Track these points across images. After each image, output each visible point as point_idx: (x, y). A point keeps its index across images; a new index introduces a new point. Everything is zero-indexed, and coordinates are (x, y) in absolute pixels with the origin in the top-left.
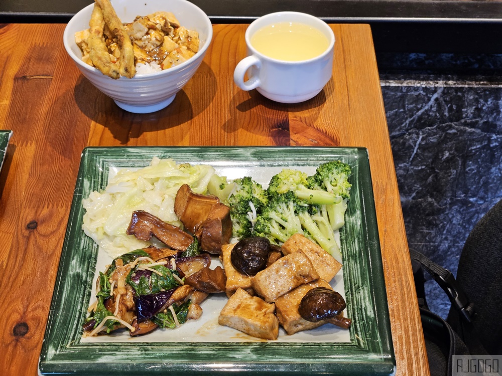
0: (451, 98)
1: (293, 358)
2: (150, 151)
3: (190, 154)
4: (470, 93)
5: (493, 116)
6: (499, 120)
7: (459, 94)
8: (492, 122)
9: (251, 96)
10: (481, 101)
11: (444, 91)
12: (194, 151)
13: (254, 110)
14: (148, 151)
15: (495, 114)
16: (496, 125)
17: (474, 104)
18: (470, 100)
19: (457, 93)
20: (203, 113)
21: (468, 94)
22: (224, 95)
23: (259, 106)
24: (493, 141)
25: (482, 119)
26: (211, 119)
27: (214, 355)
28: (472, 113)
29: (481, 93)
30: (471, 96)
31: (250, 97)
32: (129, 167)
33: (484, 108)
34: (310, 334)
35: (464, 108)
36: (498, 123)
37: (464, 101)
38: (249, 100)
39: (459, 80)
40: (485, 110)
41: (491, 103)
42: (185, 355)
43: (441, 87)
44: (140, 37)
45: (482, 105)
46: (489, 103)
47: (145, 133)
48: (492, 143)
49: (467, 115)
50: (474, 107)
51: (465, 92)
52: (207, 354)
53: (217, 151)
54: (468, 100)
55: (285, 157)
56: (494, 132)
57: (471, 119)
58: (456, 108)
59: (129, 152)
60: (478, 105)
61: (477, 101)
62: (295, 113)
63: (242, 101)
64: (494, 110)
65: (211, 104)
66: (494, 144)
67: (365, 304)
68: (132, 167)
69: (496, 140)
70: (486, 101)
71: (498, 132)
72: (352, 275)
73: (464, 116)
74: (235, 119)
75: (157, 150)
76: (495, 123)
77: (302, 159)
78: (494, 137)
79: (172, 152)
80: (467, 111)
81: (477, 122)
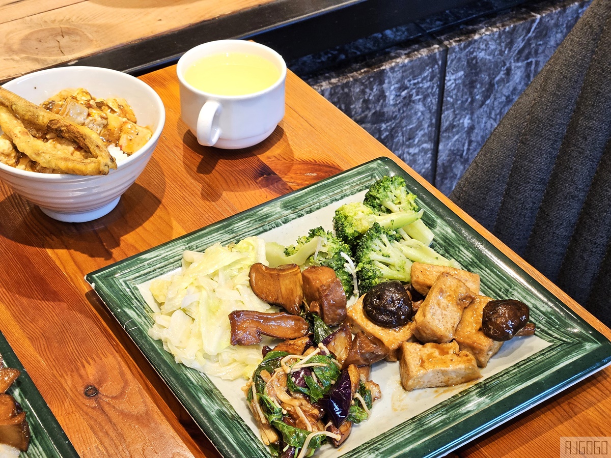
0: (338, 97)
1: (523, 383)
2: (169, 249)
3: (216, 234)
4: (356, 86)
5: (380, 104)
6: (385, 106)
7: (346, 90)
8: (380, 110)
9: (202, 155)
10: (367, 90)
11: (331, 92)
12: (217, 230)
13: (218, 167)
14: (167, 250)
15: (381, 101)
16: (384, 112)
17: (361, 97)
18: (357, 93)
19: (343, 90)
20: (167, 191)
21: (354, 88)
22: (171, 165)
23: (219, 161)
24: (383, 132)
25: (370, 111)
26: (182, 195)
27: (448, 418)
28: (360, 108)
29: (365, 82)
30: (357, 88)
31: (202, 157)
32: (158, 276)
33: (371, 98)
34: (501, 357)
35: (352, 104)
36: (385, 110)
37: (352, 96)
38: (203, 159)
39: (340, 76)
40: (372, 99)
41: (377, 90)
42: (421, 433)
43: (327, 89)
44: (83, 122)
45: (368, 94)
46: (375, 90)
47: (122, 238)
48: (383, 134)
49: (356, 111)
50: (361, 100)
51: (351, 87)
52: (441, 422)
53: (242, 220)
54: (355, 94)
55: (317, 197)
56: (383, 121)
57: (360, 114)
58: (345, 107)
59: (146, 260)
60: (364, 97)
61: (363, 92)
62: (264, 154)
63: (198, 164)
64: (380, 96)
65: (166, 179)
66: (385, 135)
67: (531, 303)
68: (161, 274)
69: (386, 130)
70: (372, 89)
71: (387, 120)
72: (488, 283)
73: (353, 113)
74: (208, 184)
75: (176, 245)
76: (382, 111)
77: (336, 192)
78: (384, 126)
79: (195, 239)
80: (355, 107)
81: (366, 116)
